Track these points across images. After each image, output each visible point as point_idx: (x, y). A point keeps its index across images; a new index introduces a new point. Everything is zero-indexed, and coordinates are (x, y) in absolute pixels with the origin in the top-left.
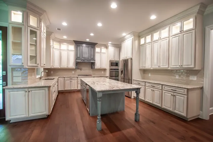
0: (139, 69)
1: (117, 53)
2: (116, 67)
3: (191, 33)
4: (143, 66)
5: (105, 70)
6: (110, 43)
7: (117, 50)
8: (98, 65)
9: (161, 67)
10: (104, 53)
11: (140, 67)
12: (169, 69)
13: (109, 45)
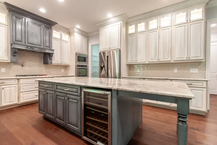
0: (127, 64)
1: (85, 44)
2: (84, 62)
3: (200, 23)
4: (133, 60)
5: (66, 67)
6: (78, 26)
7: (85, 40)
8: (56, 60)
9: (161, 60)
10: (66, 42)
11: (128, 62)
12: (171, 62)
13: (75, 30)
